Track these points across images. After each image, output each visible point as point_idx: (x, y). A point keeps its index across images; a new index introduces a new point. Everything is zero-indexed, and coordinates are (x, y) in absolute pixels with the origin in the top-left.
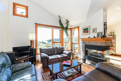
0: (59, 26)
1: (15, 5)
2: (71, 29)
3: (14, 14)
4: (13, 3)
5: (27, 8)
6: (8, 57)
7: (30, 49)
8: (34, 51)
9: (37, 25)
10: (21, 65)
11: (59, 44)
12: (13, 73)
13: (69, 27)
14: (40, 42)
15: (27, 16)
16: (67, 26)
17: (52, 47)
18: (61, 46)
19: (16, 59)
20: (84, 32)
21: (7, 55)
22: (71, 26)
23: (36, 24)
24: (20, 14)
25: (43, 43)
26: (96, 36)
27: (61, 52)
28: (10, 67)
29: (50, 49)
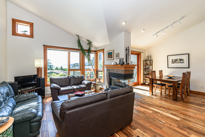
0: (78, 48)
1: (14, 22)
2: (96, 51)
3: (14, 33)
4: (13, 19)
5: (32, 25)
6: (10, 87)
7: (36, 80)
8: (41, 81)
9: (46, 47)
10: (25, 96)
11: (79, 71)
12: (17, 103)
13: (92, 49)
14: (57, 69)
15: (32, 36)
16: (89, 48)
17: (67, 76)
18: (80, 75)
19: (19, 91)
20: (109, 57)
21: (9, 85)
22: (96, 48)
23: (44, 45)
24: (22, 33)
25: (62, 69)
26: (118, 63)
27: (80, 82)
28: (13, 97)
29: (65, 78)
